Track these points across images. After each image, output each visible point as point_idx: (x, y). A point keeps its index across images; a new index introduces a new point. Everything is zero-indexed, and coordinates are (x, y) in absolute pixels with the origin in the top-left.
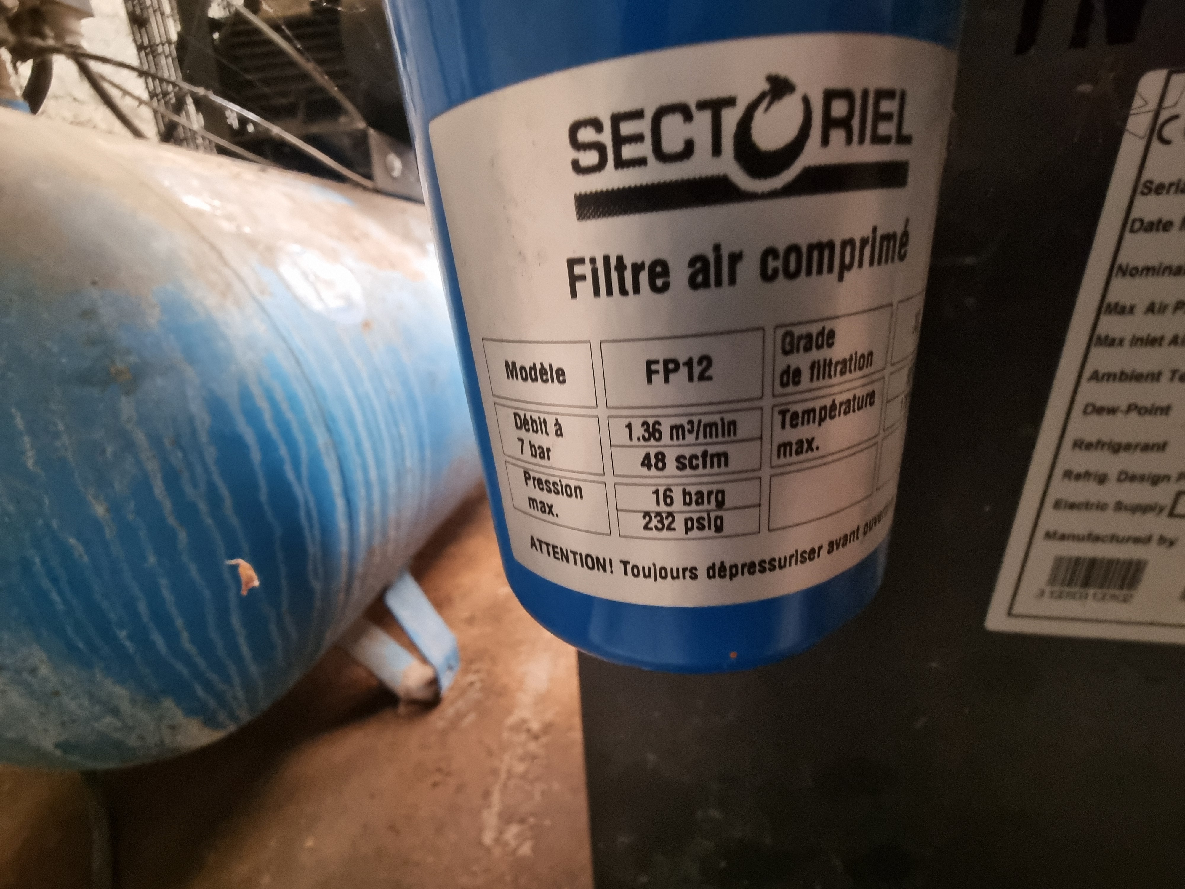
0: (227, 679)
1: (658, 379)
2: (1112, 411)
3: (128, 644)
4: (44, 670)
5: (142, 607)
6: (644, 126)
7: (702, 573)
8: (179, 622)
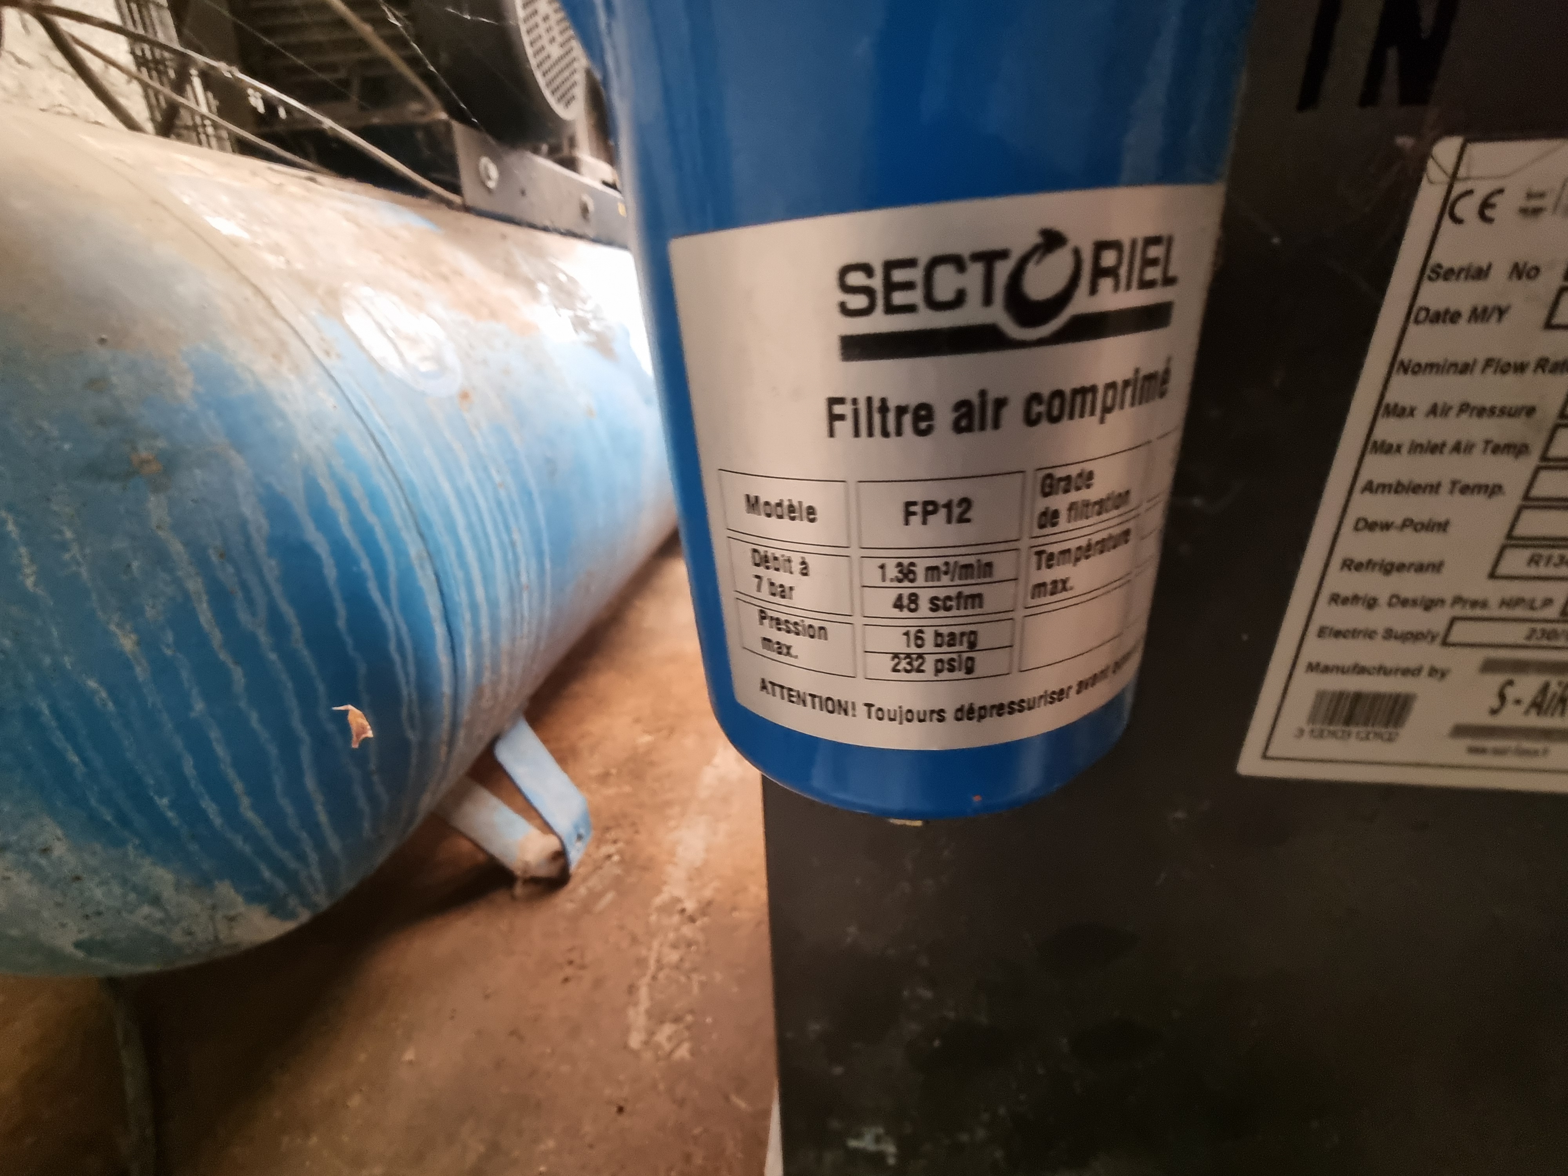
0: (301, 857)
1: (915, 520)
2: (1387, 526)
3: (170, 814)
4: (59, 849)
5: (188, 766)
6: (915, 275)
7: (949, 715)
8: (239, 787)
